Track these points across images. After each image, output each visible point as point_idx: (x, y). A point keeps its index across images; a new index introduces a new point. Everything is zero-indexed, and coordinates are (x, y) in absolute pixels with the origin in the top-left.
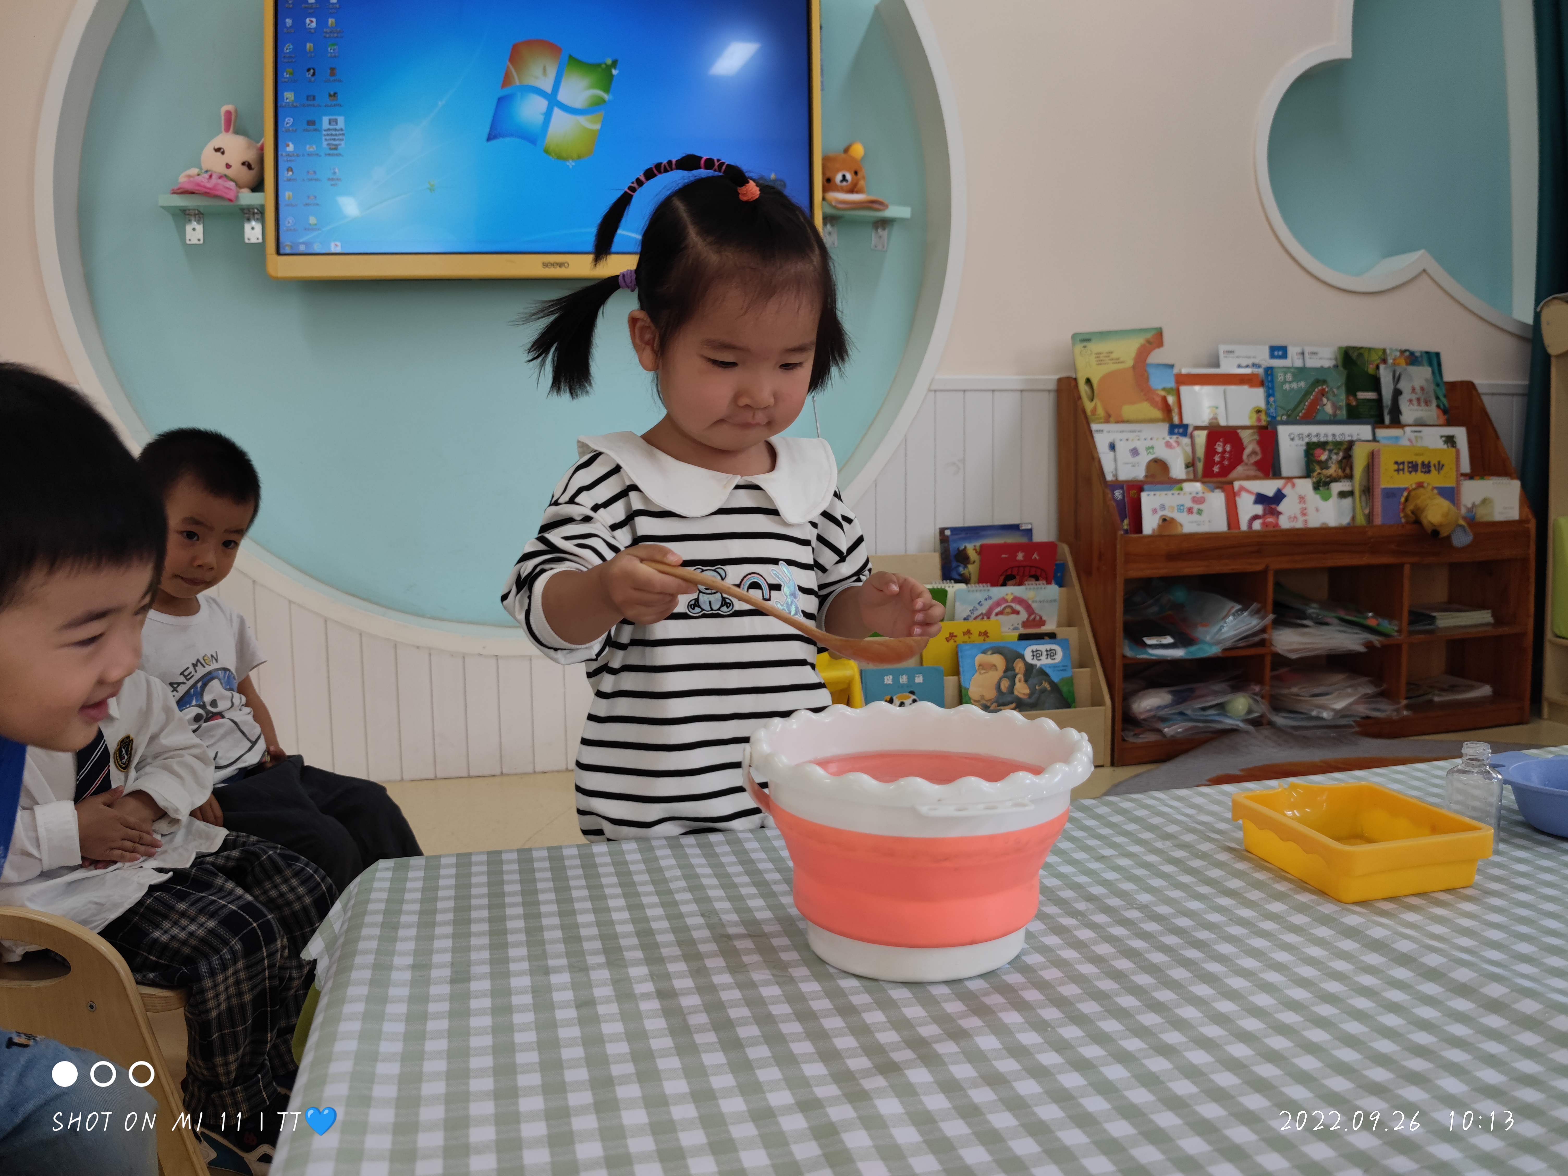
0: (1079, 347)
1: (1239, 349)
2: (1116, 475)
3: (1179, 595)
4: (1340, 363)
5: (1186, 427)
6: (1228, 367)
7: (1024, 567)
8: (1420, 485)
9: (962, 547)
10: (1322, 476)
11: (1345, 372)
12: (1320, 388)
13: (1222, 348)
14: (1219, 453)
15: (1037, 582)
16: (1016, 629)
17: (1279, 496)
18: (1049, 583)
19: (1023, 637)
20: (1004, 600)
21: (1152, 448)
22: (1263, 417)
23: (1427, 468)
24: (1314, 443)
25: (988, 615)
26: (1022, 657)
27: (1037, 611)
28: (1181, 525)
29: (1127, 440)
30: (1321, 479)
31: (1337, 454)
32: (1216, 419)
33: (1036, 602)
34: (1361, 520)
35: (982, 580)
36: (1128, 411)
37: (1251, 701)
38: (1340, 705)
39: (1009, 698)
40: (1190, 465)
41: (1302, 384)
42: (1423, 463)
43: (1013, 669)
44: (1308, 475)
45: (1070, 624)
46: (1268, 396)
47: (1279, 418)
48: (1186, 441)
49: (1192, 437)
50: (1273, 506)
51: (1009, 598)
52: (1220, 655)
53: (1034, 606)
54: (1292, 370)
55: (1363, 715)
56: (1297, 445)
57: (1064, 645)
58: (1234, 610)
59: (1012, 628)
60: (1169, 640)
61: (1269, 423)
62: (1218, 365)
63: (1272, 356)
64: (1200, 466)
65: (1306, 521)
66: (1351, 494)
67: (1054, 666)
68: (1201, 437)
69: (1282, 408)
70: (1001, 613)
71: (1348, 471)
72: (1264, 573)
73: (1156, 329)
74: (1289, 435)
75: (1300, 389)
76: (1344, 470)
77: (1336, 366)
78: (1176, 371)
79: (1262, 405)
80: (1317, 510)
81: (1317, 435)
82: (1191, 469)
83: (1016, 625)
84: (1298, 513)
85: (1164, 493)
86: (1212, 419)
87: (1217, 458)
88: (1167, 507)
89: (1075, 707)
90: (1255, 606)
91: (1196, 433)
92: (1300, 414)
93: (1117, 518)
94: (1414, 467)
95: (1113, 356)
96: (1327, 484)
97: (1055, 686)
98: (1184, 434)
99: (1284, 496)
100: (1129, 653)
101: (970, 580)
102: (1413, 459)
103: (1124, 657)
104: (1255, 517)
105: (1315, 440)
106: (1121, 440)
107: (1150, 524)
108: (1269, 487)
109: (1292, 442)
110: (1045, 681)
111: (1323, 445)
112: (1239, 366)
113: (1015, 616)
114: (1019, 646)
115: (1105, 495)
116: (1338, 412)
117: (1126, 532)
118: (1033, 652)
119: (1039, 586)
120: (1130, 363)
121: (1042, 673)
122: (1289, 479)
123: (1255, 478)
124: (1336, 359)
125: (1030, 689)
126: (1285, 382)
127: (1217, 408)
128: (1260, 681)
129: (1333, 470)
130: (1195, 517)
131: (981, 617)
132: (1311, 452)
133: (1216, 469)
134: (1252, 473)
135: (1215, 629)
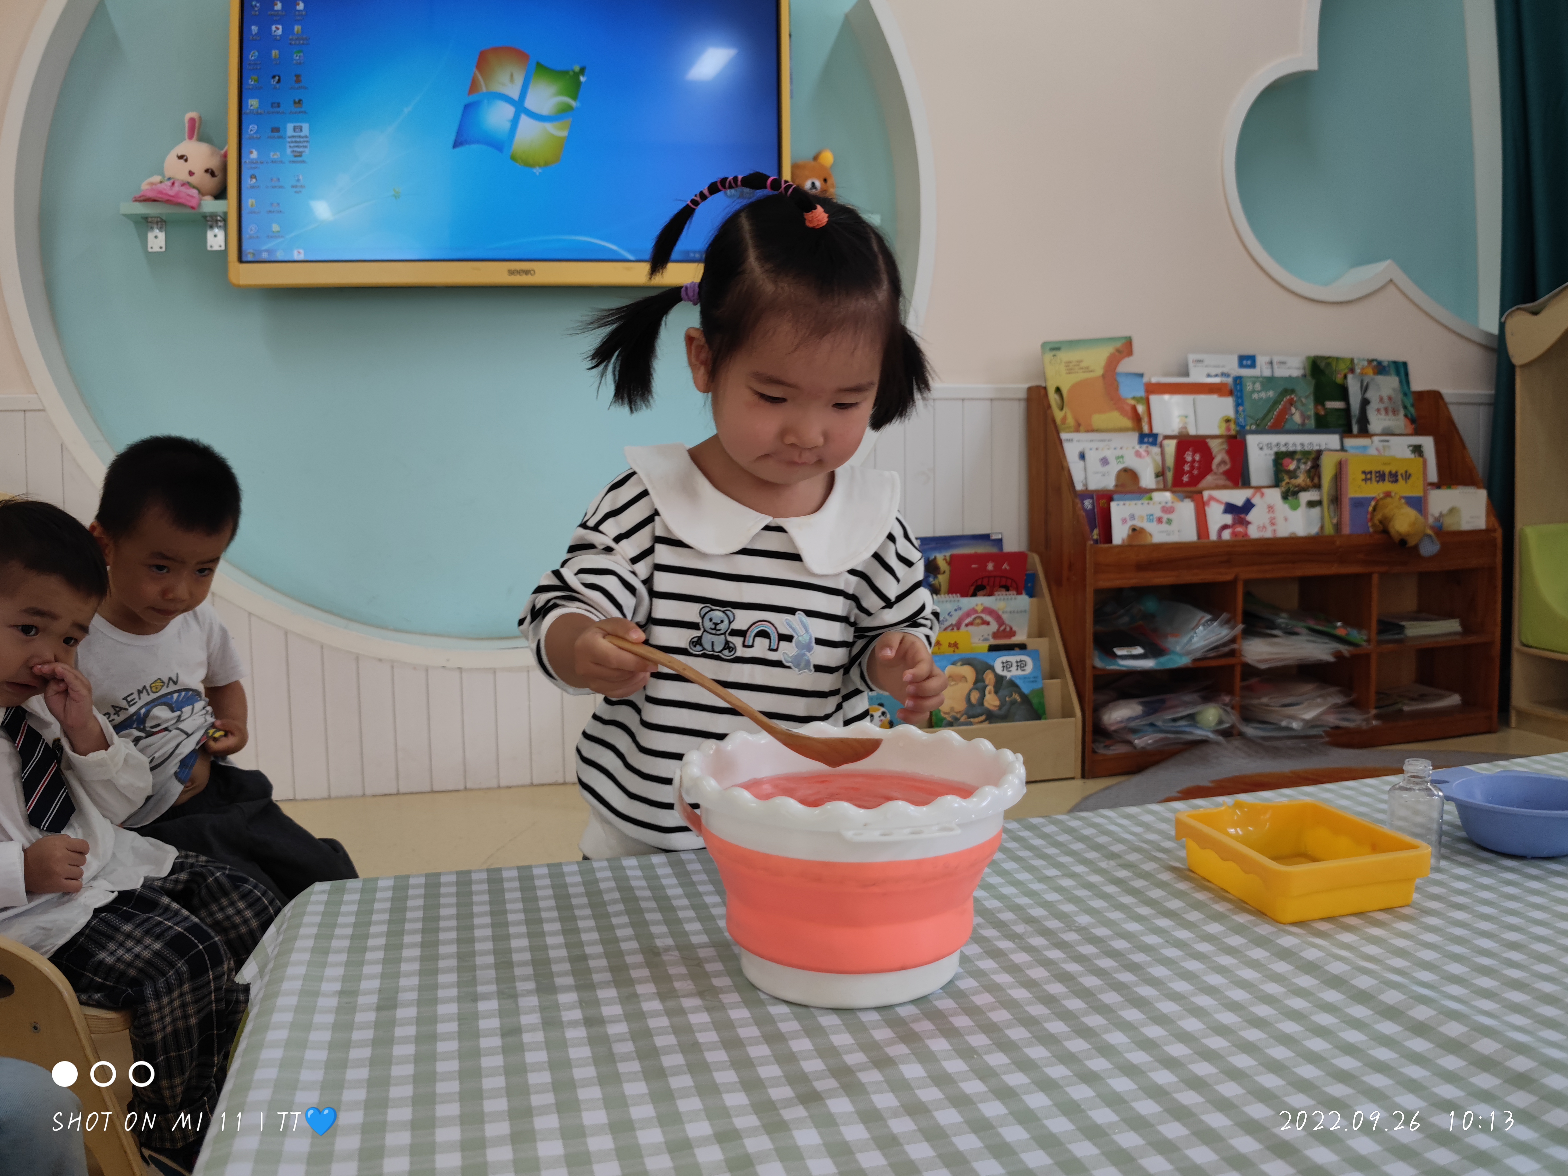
0: (1048, 356)
1: (1209, 359)
2: (1086, 485)
3: (1150, 605)
4: (1308, 372)
5: (1155, 436)
6: (1198, 376)
7: (995, 577)
8: (1388, 495)
9: (932, 557)
10: (1291, 486)
11: (1313, 382)
12: (1288, 397)
13: (1191, 357)
14: (1188, 463)
15: (1007, 593)
16: (986, 640)
17: (1248, 506)
18: (1019, 593)
19: (993, 648)
20: (974, 611)
21: (1122, 457)
22: (1232, 426)
23: (1394, 477)
24: (1282, 452)
25: (958, 626)
26: (992, 668)
27: (1007, 622)
28: (1151, 535)
29: (1097, 449)
30: (1289, 489)
31: (1305, 463)
32: (1186, 428)
33: (1006, 612)
34: (1329, 530)
35: (951, 591)
36: (1098, 420)
37: (1221, 712)
38: (1309, 715)
39: (979, 710)
40: (1160, 474)
41: (1271, 394)
42: (1390, 473)
43: (983, 681)
44: (1276, 484)
45: (1041, 634)
46: (1237, 405)
47: (1248, 428)
48: (1156, 450)
49: (1161, 446)
50: (1242, 516)
51: (979, 608)
52: (1190, 665)
53: (1005, 617)
54: (1261, 379)
55: (1333, 725)
56: (1266, 455)
57: (1035, 655)
58: (1203, 621)
59: (982, 638)
60: (1139, 650)
61: (1238, 432)
62: (1187, 374)
63: (1241, 365)
64: (1170, 475)
65: (1275, 531)
66: (1319, 503)
67: (1024, 678)
68: (1171, 446)
69: (1252, 418)
70: (971, 624)
71: (1316, 480)
72: (1233, 583)
73: (1126, 338)
74: (1258, 444)
75: (1268, 399)
76: (1312, 480)
77: (1304, 376)
78: (1145, 380)
79: (1231, 413)
80: (1286, 519)
81: (1286, 445)
82: (1161, 478)
83: (986, 636)
84: (1267, 522)
85: (1133, 502)
86: (1182, 428)
87: (1187, 468)
88: (1136, 517)
89: (1046, 719)
90: (1225, 616)
91: (1166, 442)
92: (1269, 424)
93: (1087, 528)
94: (1381, 477)
95: (1083, 365)
96: (1295, 494)
97: (1025, 698)
98: (1154, 443)
99: (1253, 506)
100: (1099, 664)
101: (940, 590)
102: (1381, 468)
103: (1094, 668)
104: (1225, 527)
105: (1283, 449)
106: (1091, 449)
107: (1119, 534)
108: (1238, 497)
109: (1261, 452)
110: (1016, 692)
111: (1291, 455)
112: (1209, 376)
113: (985, 627)
114: (989, 657)
115: (1074, 506)
116: (1307, 421)
117: (1096, 541)
118: (1003, 663)
119: (1010, 597)
120: (1099, 372)
121: (1012, 684)
122: (1258, 488)
123: (1224, 487)
124: (1304, 368)
125: (1000, 701)
126: (1253, 391)
127: (1186, 417)
128: (1230, 692)
129: (1301, 479)
130: (1164, 526)
131: (951, 628)
132: (1280, 461)
133: (1186, 478)
134: (1222, 481)
135: (1185, 639)
